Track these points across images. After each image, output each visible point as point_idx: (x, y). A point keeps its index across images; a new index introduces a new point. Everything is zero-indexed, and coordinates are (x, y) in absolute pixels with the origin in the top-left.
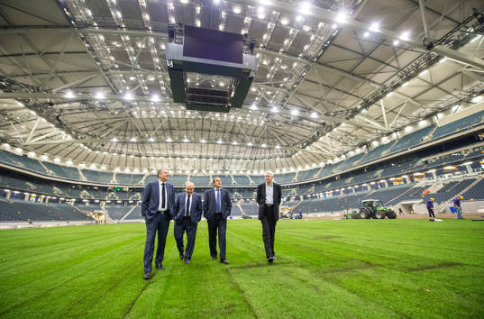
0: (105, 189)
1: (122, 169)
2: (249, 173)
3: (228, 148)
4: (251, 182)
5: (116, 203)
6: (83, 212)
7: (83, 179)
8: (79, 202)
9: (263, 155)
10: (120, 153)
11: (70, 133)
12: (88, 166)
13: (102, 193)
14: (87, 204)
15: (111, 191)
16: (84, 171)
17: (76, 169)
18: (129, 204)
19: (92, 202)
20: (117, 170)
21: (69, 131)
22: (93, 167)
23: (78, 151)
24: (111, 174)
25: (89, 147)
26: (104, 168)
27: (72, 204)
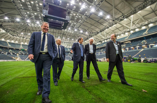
0: (18, 50)
1: (24, 43)
2: (68, 47)
3: (62, 39)
4: (69, 50)
5: (23, 54)
6: (11, 57)
7: (10, 46)
8: (9, 53)
9: (73, 42)
10: (23, 38)
11: (4, 30)
12: (11, 41)
13: (17, 51)
14: (12, 55)
15: (20, 50)
16: (9, 43)
17: (6, 42)
18: (27, 55)
19: (14, 54)
20: (22, 43)
21: (4, 29)
22: (13, 42)
23: (7, 35)
24: (20, 45)
25: (11, 35)
26: (17, 42)
27: (6, 54)
